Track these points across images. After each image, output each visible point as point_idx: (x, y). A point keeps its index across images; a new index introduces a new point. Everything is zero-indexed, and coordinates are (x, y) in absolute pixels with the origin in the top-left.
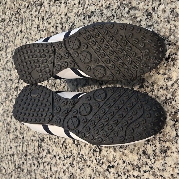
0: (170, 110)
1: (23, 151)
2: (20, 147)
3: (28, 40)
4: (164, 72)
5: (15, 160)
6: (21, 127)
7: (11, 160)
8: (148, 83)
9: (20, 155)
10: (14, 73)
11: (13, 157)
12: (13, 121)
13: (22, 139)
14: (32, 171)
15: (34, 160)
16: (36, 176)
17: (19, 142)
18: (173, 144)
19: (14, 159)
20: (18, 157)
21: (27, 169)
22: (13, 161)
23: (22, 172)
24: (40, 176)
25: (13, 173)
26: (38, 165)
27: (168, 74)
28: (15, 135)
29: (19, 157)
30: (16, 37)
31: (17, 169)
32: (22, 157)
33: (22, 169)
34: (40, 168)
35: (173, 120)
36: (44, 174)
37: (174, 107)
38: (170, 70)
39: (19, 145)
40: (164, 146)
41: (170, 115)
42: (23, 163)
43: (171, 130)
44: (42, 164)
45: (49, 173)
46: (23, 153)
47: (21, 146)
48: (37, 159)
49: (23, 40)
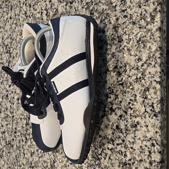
0: (140, 88)
1: (12, 129)
2: (10, 125)
3: (17, 26)
4: (135, 54)
5: (6, 137)
6: (11, 106)
7: (3, 137)
8: (122, 64)
9: (10, 133)
10: (5, 57)
11: (4, 134)
12: (4, 102)
13: (12, 118)
14: (21, 146)
15: (23, 136)
16: (24, 151)
17: (9, 121)
18: (142, 119)
19: (5, 136)
20: (8, 135)
21: (17, 145)
22: (4, 138)
23: (12, 148)
24: (27, 151)
25: (4, 149)
26: (26, 141)
27: (139, 55)
28: (6, 114)
29: (9, 134)
30: (6, 23)
31: (7, 145)
32: (12, 134)
33: (12, 145)
34: (27, 144)
35: (142, 97)
36: (31, 148)
37: (143, 86)
38: (140, 51)
39: (10, 124)
40: (134, 121)
41: (140, 93)
42: (13, 139)
43: (141, 106)
44: (30, 140)
45: (36, 148)
46: (13, 130)
48: (25, 136)
49: (13, 26)
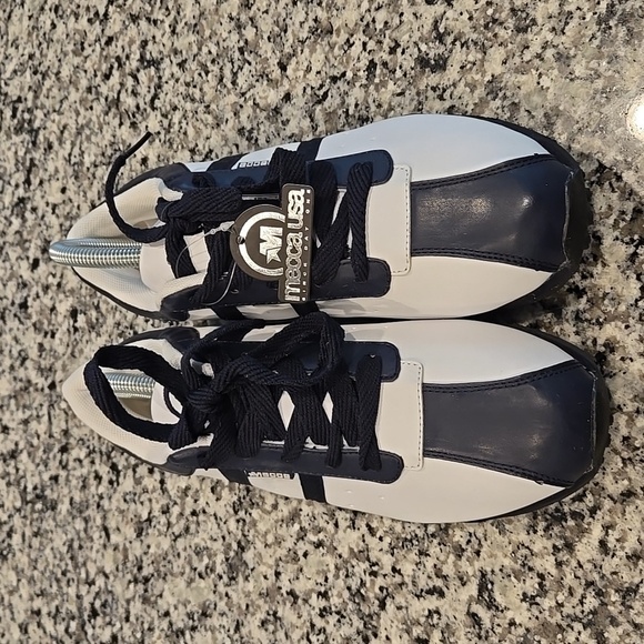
0: (617, 205)
1: (51, 436)
2: (39, 423)
3: (61, 17)
4: (592, 69)
5: (21, 473)
6: (41, 345)
7: (8, 474)
8: (533, 117)
9: (40, 453)
10: (9, 149)
11: (13, 463)
12: (11, 330)
13: (47, 391)
14: (91, 502)
15: (97, 461)
16: (104, 518)
17: (35, 405)
18: (627, 327)
19: (17, 470)
20: (33, 462)
21: (72, 499)
22: (12, 478)
23: (49, 512)
24: (120, 519)
25: (17, 521)
26: (114, 478)
27: (610, 73)
28: (21, 380)
29: (37, 461)
30: (11, 11)
31: (30, 505)
32: (48, 458)
33: (52, 500)
34: (119, 489)
35: (627, 239)
36: (139, 505)
37: (630, 195)
38: (613, 59)
39: (38, 416)
40: (595, 341)
41: (615, 225)
42: (55, 478)
43: (621, 277)
44: (130, 472)
45: (157, 502)
46: (52, 441)
47: (46, 418)
48: (109, 457)
49: (42, 18)
